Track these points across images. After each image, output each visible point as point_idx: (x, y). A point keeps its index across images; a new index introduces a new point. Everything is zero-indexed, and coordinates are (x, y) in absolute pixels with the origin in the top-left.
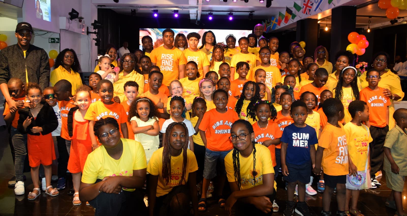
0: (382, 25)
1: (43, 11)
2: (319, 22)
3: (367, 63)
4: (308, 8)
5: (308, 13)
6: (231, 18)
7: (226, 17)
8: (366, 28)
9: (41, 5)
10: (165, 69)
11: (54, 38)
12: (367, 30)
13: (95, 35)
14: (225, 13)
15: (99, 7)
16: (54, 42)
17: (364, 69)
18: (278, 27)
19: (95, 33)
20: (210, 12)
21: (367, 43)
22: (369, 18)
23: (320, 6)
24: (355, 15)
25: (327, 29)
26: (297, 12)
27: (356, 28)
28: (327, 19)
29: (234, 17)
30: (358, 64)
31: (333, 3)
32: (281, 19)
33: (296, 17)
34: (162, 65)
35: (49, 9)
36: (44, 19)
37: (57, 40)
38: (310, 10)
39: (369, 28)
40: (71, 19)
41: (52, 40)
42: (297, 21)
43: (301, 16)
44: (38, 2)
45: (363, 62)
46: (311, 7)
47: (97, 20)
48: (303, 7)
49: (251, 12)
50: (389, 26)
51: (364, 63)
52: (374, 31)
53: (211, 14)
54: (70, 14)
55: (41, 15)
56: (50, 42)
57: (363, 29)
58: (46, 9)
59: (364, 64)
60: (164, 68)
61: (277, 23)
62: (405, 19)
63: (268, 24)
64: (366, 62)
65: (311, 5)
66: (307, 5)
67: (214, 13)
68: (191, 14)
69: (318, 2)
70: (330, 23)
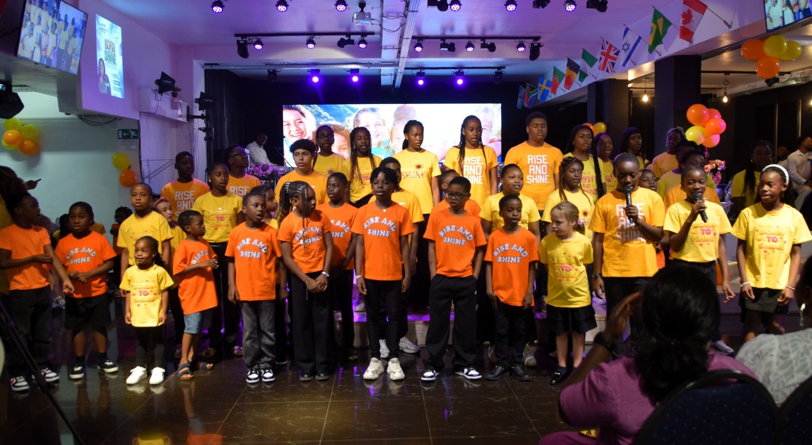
0: (750, 88)
1: (111, 79)
2: (630, 85)
3: (723, 162)
4: (609, 60)
5: (609, 70)
6: (460, 82)
7: (452, 79)
8: (720, 93)
9: (106, 68)
10: (535, 180)
11: (129, 130)
12: (722, 97)
13: (203, 120)
14: (450, 72)
15: (207, 66)
16: (128, 137)
17: (719, 172)
18: (551, 97)
19: (202, 117)
20: (419, 71)
21: (723, 124)
22: (725, 75)
23: (632, 56)
24: (698, 71)
25: (645, 99)
26: (588, 67)
27: (702, 93)
28: (646, 79)
29: (467, 78)
30: (708, 164)
31: (656, 50)
32: (557, 81)
33: (587, 77)
34: (530, 173)
35: (120, 75)
36: (112, 94)
37: (133, 133)
38: (613, 64)
39: (725, 94)
40: (161, 91)
41: (124, 134)
42: (589, 85)
43: (596, 74)
44: (102, 63)
45: (716, 161)
46: (615, 59)
47: (204, 91)
48: (601, 58)
49: (499, 68)
50: (763, 89)
51: (718, 161)
52: (736, 99)
53: (421, 75)
54: (158, 82)
55: (108, 87)
56: (121, 137)
57: (715, 96)
58: (115, 76)
59: (718, 164)
60: (533, 179)
61: (549, 89)
62: (793, 76)
63: (531, 90)
64: (722, 160)
65: (615, 54)
66: (607, 56)
67: (427, 72)
68: (384, 75)
69: (628, 49)
70: (652, 85)
